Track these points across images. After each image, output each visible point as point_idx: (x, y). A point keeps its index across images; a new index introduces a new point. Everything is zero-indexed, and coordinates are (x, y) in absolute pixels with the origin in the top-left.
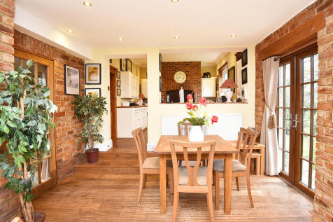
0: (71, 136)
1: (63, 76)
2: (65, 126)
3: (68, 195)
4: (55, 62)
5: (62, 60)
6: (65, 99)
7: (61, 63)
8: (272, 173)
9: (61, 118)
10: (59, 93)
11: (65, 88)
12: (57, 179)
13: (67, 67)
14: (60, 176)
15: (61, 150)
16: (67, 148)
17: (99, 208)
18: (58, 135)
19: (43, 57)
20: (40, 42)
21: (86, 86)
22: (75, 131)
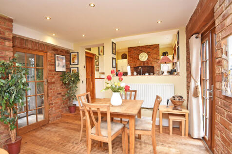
0: (60, 96)
1: (53, 61)
2: (55, 90)
3: (49, 130)
4: (48, 53)
5: (53, 52)
6: (55, 74)
7: (52, 53)
8: (196, 136)
9: (52, 85)
10: (50, 71)
11: (55, 68)
12: (49, 120)
13: (56, 55)
14: (51, 119)
15: (52, 104)
16: (56, 103)
17: (58, 141)
18: (50, 95)
19: (40, 51)
20: (37, 43)
21: (71, 66)
22: (62, 93)
